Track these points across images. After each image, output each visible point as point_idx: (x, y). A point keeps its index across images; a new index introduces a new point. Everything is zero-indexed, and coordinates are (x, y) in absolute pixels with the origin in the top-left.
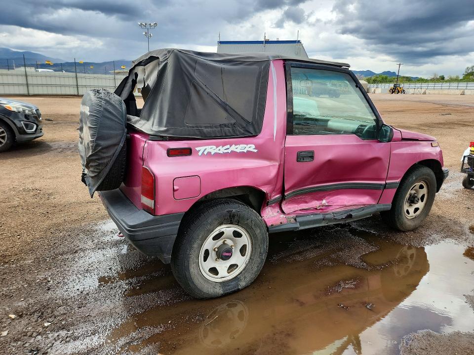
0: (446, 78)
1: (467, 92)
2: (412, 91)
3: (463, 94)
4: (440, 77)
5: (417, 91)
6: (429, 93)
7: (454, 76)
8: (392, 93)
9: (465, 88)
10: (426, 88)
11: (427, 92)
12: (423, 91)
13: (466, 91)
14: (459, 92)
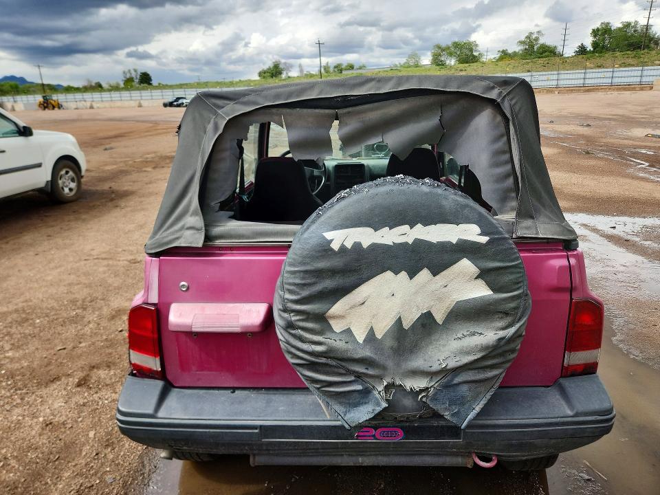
0: (104, 85)
1: (144, 103)
2: (73, 105)
3: (140, 106)
4: (96, 83)
5: (80, 105)
6: (98, 108)
7: (113, 83)
8: (44, 109)
9: (139, 98)
10: (91, 100)
11: (95, 105)
12: (88, 104)
13: (142, 102)
14: (133, 104)
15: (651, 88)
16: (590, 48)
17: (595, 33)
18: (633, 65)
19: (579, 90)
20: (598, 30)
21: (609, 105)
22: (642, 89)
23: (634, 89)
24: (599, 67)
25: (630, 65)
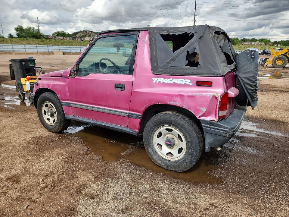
15: (53, 54)
16: (16, 36)
17: (17, 29)
18: (42, 45)
19: (24, 53)
20: (18, 28)
21: (45, 59)
22: (50, 54)
23: (47, 54)
24: (29, 44)
25: (41, 44)
